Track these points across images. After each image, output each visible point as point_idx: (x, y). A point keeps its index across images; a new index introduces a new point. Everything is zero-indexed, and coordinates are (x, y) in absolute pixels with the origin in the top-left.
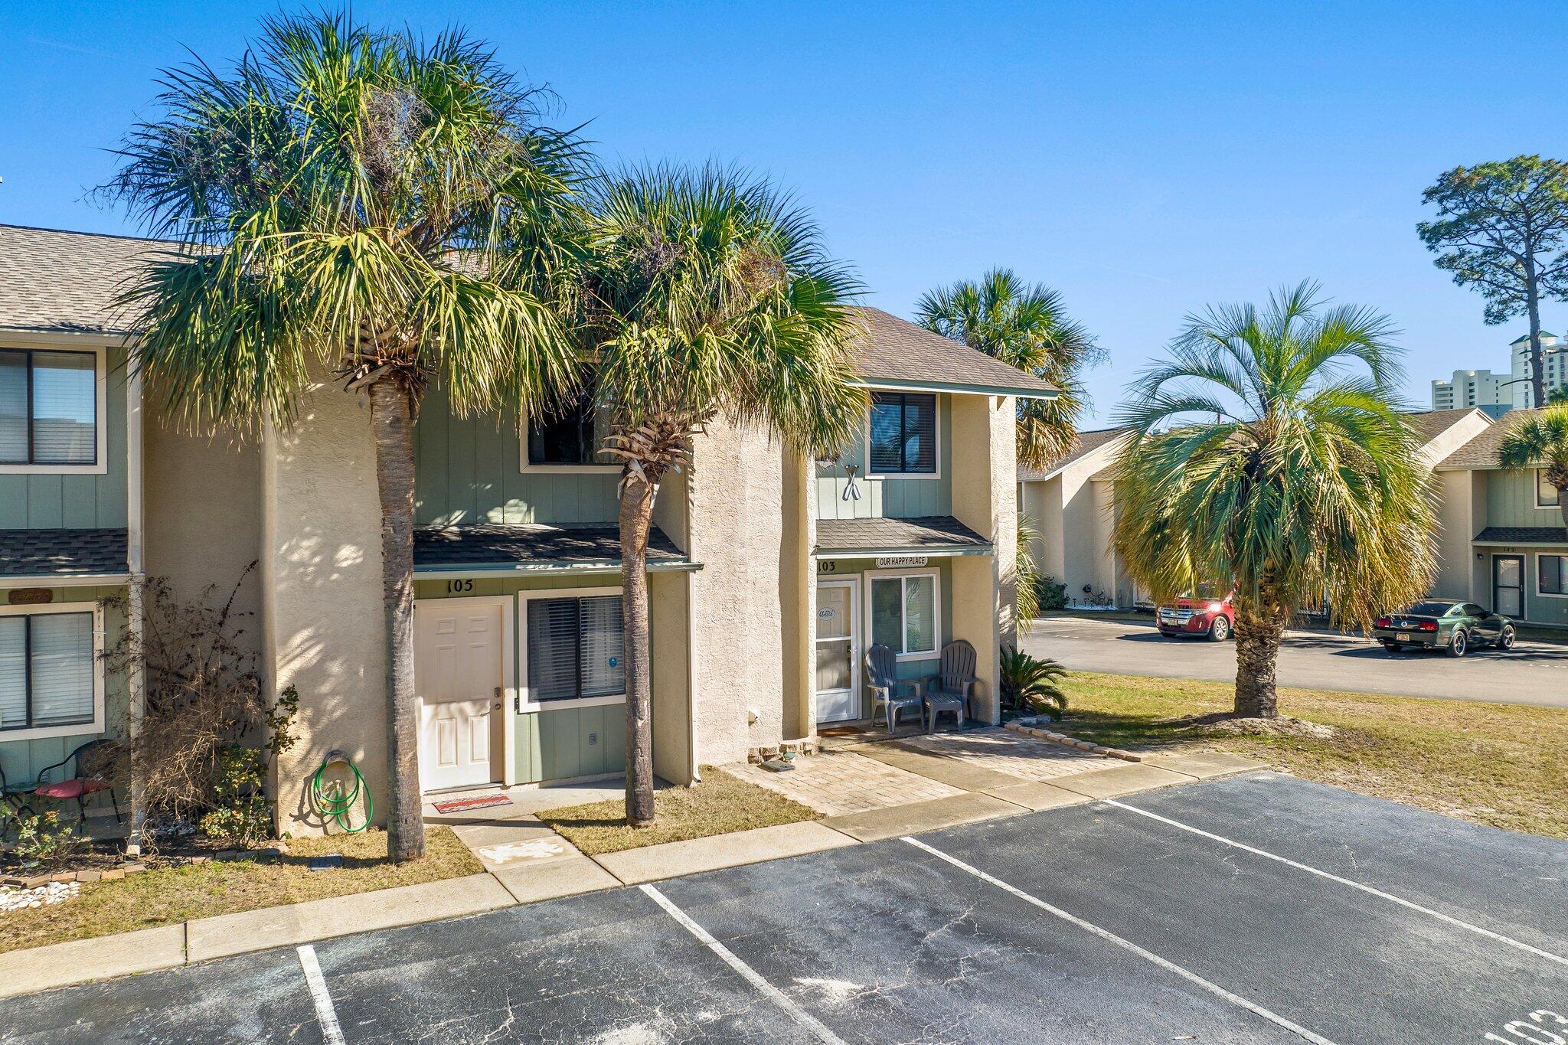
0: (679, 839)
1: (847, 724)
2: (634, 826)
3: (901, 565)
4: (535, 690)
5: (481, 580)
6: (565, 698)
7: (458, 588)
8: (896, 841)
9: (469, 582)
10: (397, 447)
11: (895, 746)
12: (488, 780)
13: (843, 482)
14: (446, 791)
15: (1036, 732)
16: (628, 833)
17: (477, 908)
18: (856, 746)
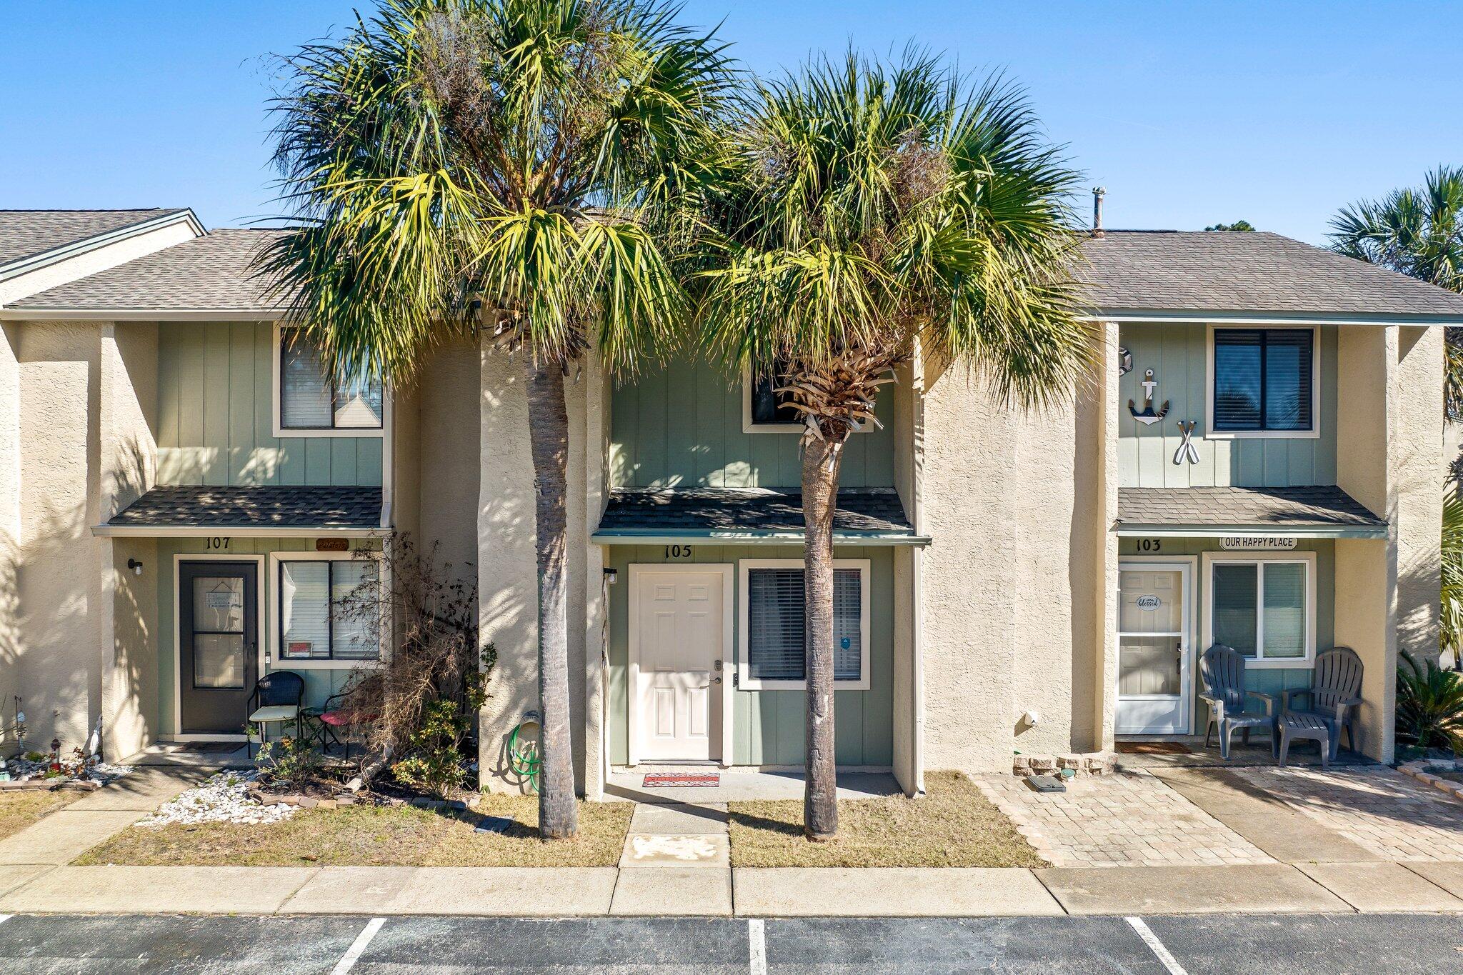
0: (845, 865)
1: (1172, 740)
2: (809, 838)
3: (1256, 547)
4: (756, 667)
5: (700, 547)
6: (790, 678)
7: (676, 554)
8: (1118, 922)
9: (687, 547)
10: (543, 405)
11: (1218, 777)
12: (707, 757)
13: (1174, 442)
14: (661, 763)
15: (1441, 783)
16: (799, 844)
17: (563, 912)
18: (1167, 771)
